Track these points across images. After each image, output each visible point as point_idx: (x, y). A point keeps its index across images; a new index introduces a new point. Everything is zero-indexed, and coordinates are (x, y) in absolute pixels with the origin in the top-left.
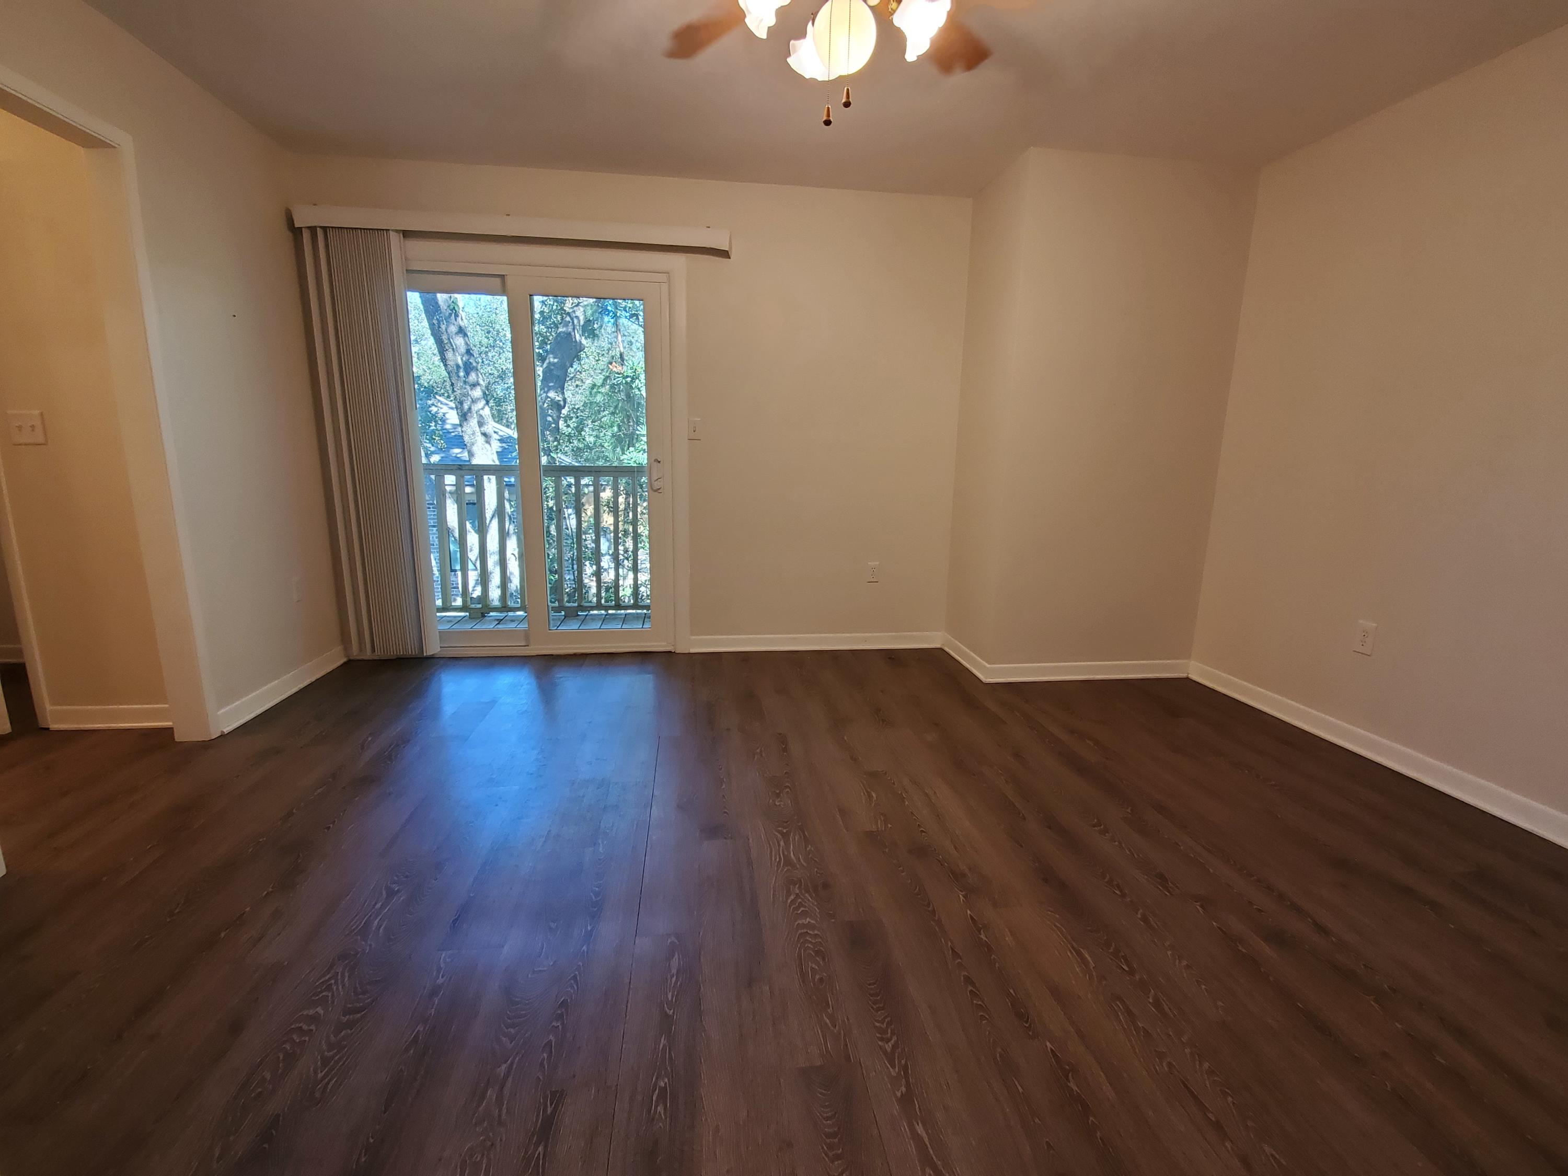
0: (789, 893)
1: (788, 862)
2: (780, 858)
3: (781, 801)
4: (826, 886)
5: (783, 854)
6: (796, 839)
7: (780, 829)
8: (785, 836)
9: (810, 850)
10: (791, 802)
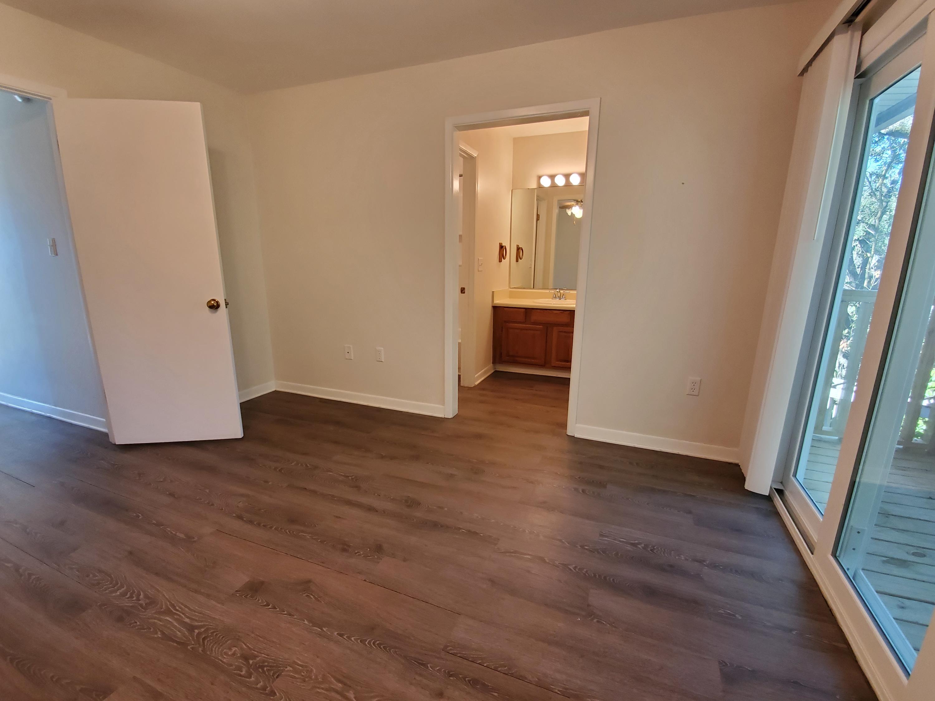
0: (146, 596)
1: (168, 612)
2: (177, 610)
3: (234, 654)
4: (120, 619)
5: (177, 614)
6: (178, 632)
7: (203, 630)
8: (191, 629)
9: (157, 633)
10: (223, 662)
